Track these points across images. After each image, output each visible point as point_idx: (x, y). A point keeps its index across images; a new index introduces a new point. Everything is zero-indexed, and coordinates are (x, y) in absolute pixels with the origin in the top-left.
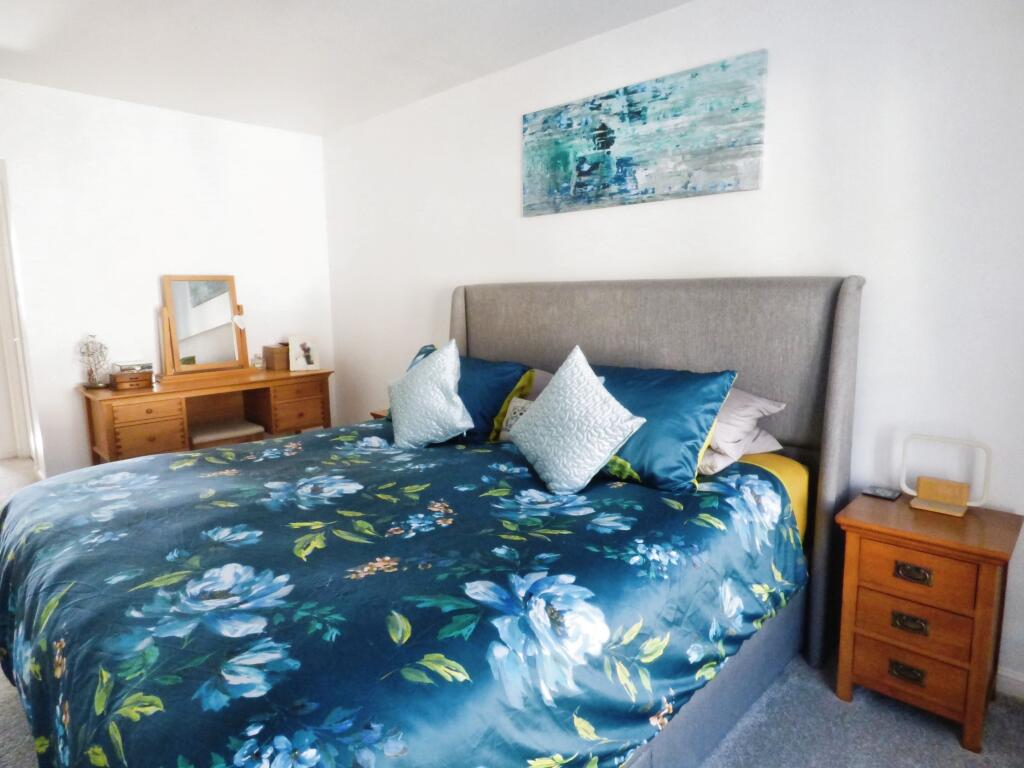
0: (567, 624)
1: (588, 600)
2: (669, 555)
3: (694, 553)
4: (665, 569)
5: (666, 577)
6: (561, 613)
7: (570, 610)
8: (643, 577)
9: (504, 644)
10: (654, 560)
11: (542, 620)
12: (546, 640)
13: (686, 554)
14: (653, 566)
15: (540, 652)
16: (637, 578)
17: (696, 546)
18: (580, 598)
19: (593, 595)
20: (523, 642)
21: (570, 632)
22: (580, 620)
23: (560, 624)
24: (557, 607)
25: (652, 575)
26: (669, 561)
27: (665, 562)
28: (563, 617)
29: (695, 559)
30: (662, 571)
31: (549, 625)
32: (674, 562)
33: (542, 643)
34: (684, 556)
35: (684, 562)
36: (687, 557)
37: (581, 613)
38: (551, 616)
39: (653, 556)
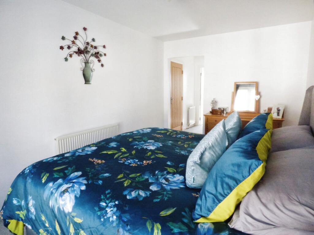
0: (65, 195)
1: (76, 196)
2: (113, 215)
3: (124, 228)
4: (106, 217)
5: (102, 220)
6: (68, 191)
7: (70, 193)
8: (95, 210)
9: (53, 184)
10: (107, 211)
11: (63, 188)
12: (58, 193)
13: (119, 223)
14: (104, 212)
15: (55, 194)
16: (94, 208)
17: (129, 227)
18: (75, 194)
19: (78, 197)
20: (55, 188)
21: (63, 198)
22: (68, 198)
23: (64, 194)
24: (69, 190)
25: (99, 213)
26: (110, 217)
27: (109, 215)
28: (66, 192)
29: (121, 230)
30: (104, 217)
31: (62, 191)
32: (111, 219)
33: (57, 192)
34: (117, 222)
35: (115, 224)
36: (118, 225)
37: (70, 197)
38: (66, 189)
39: (108, 210)
